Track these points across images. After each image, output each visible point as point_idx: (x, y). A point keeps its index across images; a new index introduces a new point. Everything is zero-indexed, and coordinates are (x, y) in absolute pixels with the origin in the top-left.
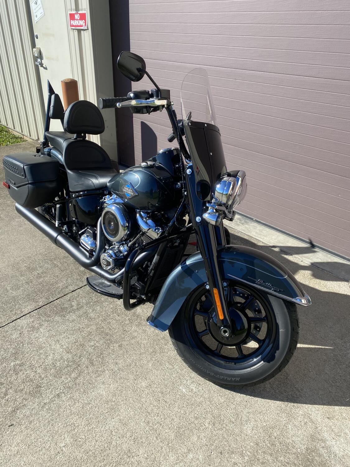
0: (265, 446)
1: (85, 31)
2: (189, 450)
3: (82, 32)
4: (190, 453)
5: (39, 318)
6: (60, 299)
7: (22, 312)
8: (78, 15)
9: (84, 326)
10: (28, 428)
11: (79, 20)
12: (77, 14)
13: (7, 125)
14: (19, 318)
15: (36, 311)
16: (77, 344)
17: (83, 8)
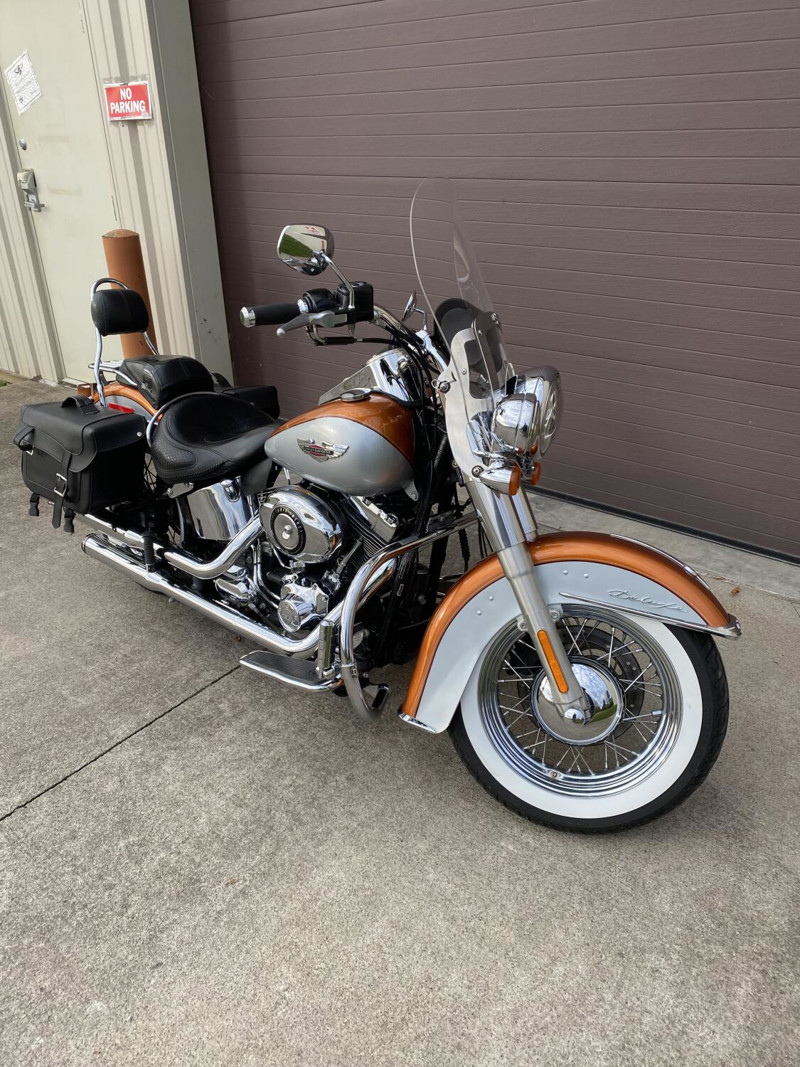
0: (705, 930)
1: (146, 126)
2: (554, 960)
3: (140, 128)
4: (558, 964)
5: (154, 744)
6: (189, 702)
7: (111, 738)
9: (260, 749)
10: (195, 965)
11: (132, 100)
12: (125, 86)
14: (109, 750)
15: (143, 732)
16: (254, 786)
17: (140, 73)
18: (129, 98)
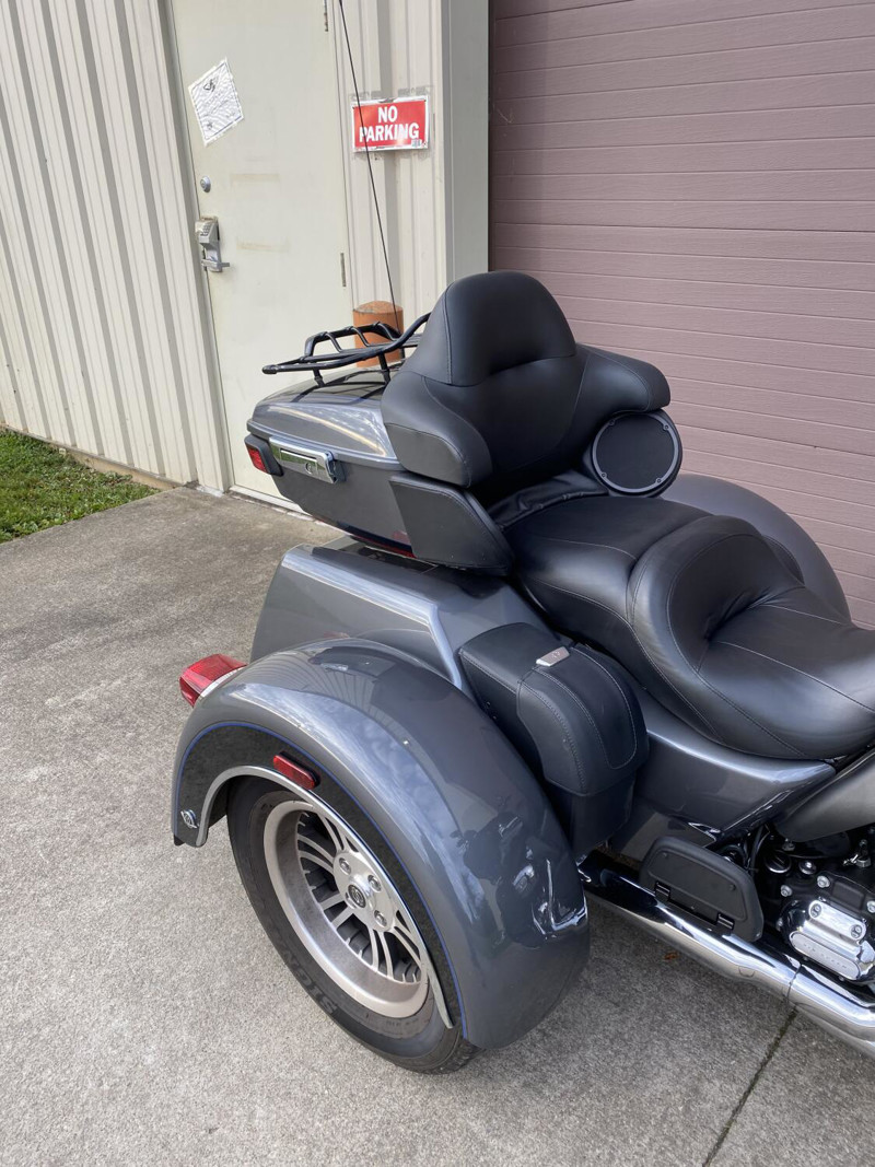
1: (415, 158)
3: (404, 163)
8: (393, 108)
11: (397, 122)
12: (387, 104)
13: (75, 445)
17: (414, 85)
18: (392, 120)
